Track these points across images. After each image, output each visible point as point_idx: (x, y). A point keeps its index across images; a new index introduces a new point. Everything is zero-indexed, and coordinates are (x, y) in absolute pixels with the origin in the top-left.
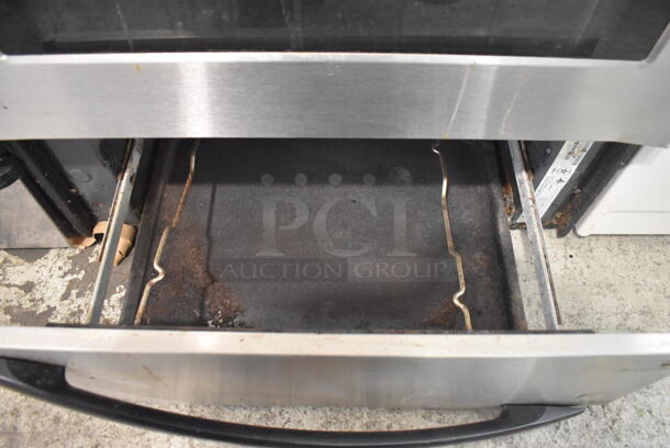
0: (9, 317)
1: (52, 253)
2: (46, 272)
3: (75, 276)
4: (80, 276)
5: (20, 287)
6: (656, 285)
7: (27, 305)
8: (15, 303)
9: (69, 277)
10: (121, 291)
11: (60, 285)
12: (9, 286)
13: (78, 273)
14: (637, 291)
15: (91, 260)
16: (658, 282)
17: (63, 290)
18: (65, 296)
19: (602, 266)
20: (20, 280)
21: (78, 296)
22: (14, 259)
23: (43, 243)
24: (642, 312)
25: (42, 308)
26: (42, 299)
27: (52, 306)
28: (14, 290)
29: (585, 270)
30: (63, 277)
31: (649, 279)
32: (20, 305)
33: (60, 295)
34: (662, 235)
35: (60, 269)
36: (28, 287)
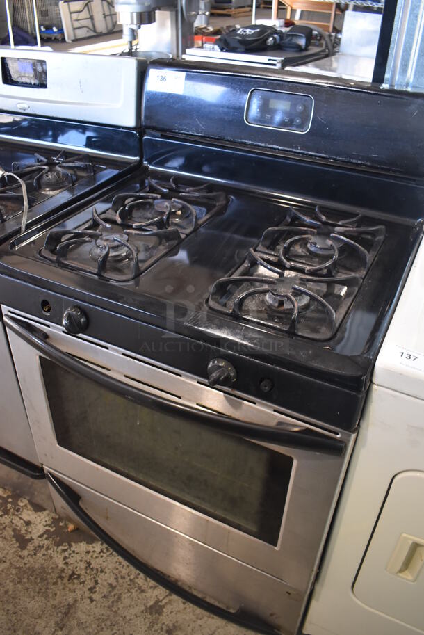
0: (13, 533)
1: (46, 512)
2: (39, 520)
3: (50, 528)
4: (52, 529)
5: (25, 522)
7: (23, 532)
8: (19, 528)
9: (47, 528)
10: (65, 546)
11: (41, 529)
12: (21, 518)
13: (52, 527)
15: (61, 524)
17: (41, 533)
18: (41, 536)
20: (26, 518)
21: (46, 539)
22: (29, 507)
23: (45, 506)
25: (28, 537)
26: (30, 532)
27: (33, 538)
28: (22, 521)
30: (45, 526)
32: (20, 531)
33: (39, 534)
35: (46, 521)
36: (28, 523)
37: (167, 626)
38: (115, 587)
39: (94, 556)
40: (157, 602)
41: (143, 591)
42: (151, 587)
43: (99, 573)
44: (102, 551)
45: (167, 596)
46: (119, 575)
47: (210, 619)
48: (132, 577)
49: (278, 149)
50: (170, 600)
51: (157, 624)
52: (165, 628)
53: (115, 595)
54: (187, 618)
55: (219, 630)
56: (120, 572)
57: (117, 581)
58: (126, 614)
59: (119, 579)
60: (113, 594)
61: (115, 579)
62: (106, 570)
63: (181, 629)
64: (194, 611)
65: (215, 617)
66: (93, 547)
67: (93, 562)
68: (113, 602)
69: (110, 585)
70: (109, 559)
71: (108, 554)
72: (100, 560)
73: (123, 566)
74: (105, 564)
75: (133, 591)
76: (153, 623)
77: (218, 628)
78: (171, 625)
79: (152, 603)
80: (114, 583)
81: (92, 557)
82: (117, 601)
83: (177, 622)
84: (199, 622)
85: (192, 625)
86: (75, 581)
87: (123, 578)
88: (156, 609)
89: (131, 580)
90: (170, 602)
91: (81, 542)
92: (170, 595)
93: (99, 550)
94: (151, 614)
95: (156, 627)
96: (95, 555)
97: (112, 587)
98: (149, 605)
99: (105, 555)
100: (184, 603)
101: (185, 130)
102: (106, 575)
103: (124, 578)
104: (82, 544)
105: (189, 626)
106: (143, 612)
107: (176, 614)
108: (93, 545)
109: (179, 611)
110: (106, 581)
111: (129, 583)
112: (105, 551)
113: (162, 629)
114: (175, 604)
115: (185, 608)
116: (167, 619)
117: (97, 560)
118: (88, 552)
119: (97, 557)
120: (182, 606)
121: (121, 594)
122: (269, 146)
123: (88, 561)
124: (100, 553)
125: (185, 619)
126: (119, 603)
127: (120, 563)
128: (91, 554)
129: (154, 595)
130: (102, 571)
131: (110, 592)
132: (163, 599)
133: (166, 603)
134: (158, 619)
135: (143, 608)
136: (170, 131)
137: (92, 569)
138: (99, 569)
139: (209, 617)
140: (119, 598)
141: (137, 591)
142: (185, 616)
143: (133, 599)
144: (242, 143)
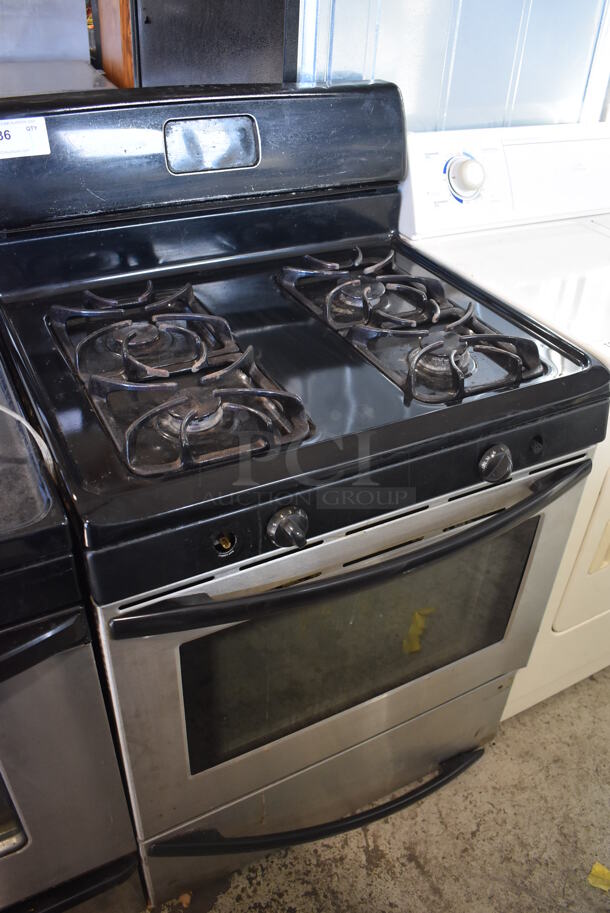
6: (554, 739)
14: (545, 748)
16: (554, 736)
19: (516, 742)
24: (555, 761)
29: (508, 750)
31: (547, 736)
34: (543, 704)
37: (403, 856)
38: (314, 889)
39: (251, 894)
40: (366, 850)
41: (342, 859)
42: (343, 847)
43: (281, 901)
44: (250, 880)
45: (366, 836)
46: (302, 877)
47: (422, 806)
48: (314, 861)
50: (374, 835)
51: (394, 867)
52: (403, 860)
53: (325, 896)
54: (407, 829)
55: (440, 805)
56: (297, 872)
57: (308, 883)
58: (359, 896)
59: (306, 878)
60: (322, 897)
61: (303, 883)
62: (283, 888)
63: (416, 844)
64: (402, 818)
65: (423, 800)
66: (237, 887)
67: (257, 900)
68: (333, 904)
69: (307, 894)
70: (269, 876)
71: (259, 873)
72: (263, 890)
73: (291, 863)
74: (272, 884)
75: (334, 870)
76: (390, 870)
77: (437, 805)
78: (405, 852)
79: (364, 858)
80: (309, 888)
81: (249, 897)
82: (337, 898)
83: (404, 843)
84: (419, 819)
85: (418, 828)
87: (307, 873)
88: (374, 857)
89: (318, 865)
90: (376, 837)
91: (216, 900)
92: (366, 831)
93: (247, 882)
94: (377, 866)
95: (397, 870)
96: (250, 891)
97: (313, 893)
98: (364, 862)
99: (259, 879)
100: (386, 822)
102: (290, 891)
103: (309, 872)
104: (220, 901)
105: (416, 833)
106: (369, 875)
107: (394, 838)
108: (232, 885)
109: (393, 833)
110: (297, 897)
111: (320, 870)
112: (252, 875)
113: (403, 865)
114: (382, 833)
115: (393, 824)
116: (394, 852)
117: (259, 892)
118: (239, 898)
119: (255, 891)
120: (388, 827)
121: (329, 888)
122: (212, 198)
123: (252, 905)
124: (251, 883)
125: (407, 833)
126: (340, 896)
127: (285, 866)
128: (244, 895)
129: (355, 849)
130: (281, 895)
131: (316, 900)
132: (367, 842)
133: (374, 842)
134: (388, 861)
135: (364, 871)
137: (268, 906)
138: (276, 897)
139: (419, 805)
140: (333, 893)
141: (336, 866)
142: (403, 831)
143: (344, 877)
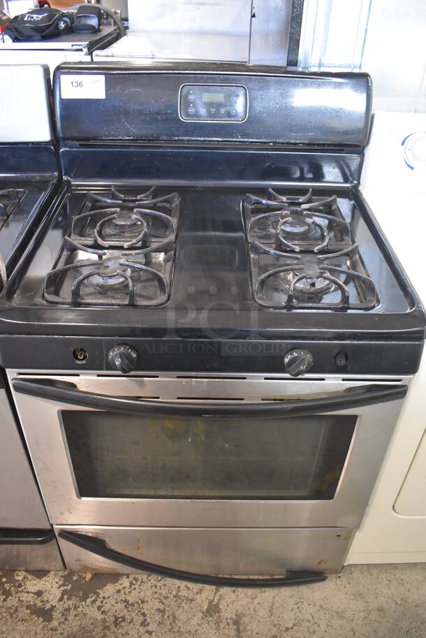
0: (29, 611)
1: (52, 574)
2: (49, 585)
3: (66, 587)
4: (69, 588)
5: (35, 594)
6: (387, 594)
7: (39, 604)
8: (32, 603)
9: (62, 588)
10: (92, 597)
11: (57, 593)
12: (28, 592)
13: (67, 586)
14: (376, 597)
15: (75, 578)
16: (389, 592)
17: (59, 596)
18: (61, 599)
19: (358, 583)
20: (34, 589)
21: (68, 599)
22: (30, 577)
23: (46, 567)
24: (379, 610)
25: (48, 606)
26: (47, 601)
27: (54, 605)
28: (31, 595)
29: (348, 586)
30: (59, 588)
31: (384, 590)
32: (35, 604)
33: (58, 598)
34: (394, 566)
35: (57, 583)
36: (39, 593)
37: (231, 619)
38: (164, 609)
39: (127, 592)
40: (210, 602)
41: (192, 600)
42: (197, 593)
43: (141, 605)
44: (131, 584)
45: (215, 594)
46: (161, 598)
47: (263, 594)
48: (174, 593)
49: (218, 141)
50: (220, 596)
51: (222, 622)
52: (229, 621)
53: (168, 617)
54: (244, 603)
55: (277, 599)
56: (161, 594)
57: (163, 604)
58: (189, 628)
59: (164, 601)
60: (166, 617)
61: (160, 602)
62: (146, 599)
63: (244, 615)
64: (246, 595)
65: (266, 589)
66: (122, 584)
67: (128, 598)
68: (170, 624)
69: (158, 610)
70: (143, 588)
71: (139, 583)
72: (135, 593)
73: (160, 587)
74: (142, 594)
75: (183, 605)
76: (218, 623)
77: (274, 597)
78: (234, 617)
79: (206, 607)
80: (162, 607)
81: (125, 594)
82: (174, 622)
83: (237, 611)
84: (256, 601)
85: (252, 606)
86: (122, 624)
87: (166, 598)
88: (213, 610)
89: (175, 596)
90: (221, 597)
91: (106, 585)
92: (217, 591)
93: (129, 584)
94: (211, 616)
95: (222, 625)
96: (127, 591)
97: (162, 612)
98: (204, 609)
99: (137, 586)
100: (234, 592)
101: (113, 135)
102: (150, 603)
103: (168, 597)
104: (108, 587)
105: (249, 608)
106: (203, 618)
107: (233, 604)
108: (119, 582)
109: (234, 601)
110: (152, 608)
111: (175, 599)
112: (134, 582)
113: (228, 624)
114: (226, 597)
115: (237, 595)
116: (227, 613)
117: (132, 594)
118: (119, 591)
119: (130, 592)
120: (233, 595)
121: (173, 613)
122: (209, 139)
123: (124, 599)
124: (130, 586)
125: (243, 605)
126: (177, 621)
127: (156, 586)
128: (123, 591)
129: (204, 598)
130: (143, 602)
131: (162, 617)
132: (214, 598)
133: (219, 600)
134: (220, 617)
135: (201, 615)
136: (96, 139)
137: (132, 605)
138: (140, 601)
139: (261, 592)
140: (174, 618)
141: (186, 603)
142: (241, 602)
143: (187, 612)
144: (179, 140)
